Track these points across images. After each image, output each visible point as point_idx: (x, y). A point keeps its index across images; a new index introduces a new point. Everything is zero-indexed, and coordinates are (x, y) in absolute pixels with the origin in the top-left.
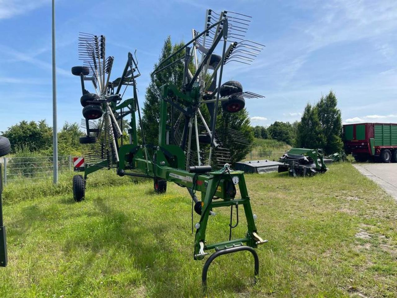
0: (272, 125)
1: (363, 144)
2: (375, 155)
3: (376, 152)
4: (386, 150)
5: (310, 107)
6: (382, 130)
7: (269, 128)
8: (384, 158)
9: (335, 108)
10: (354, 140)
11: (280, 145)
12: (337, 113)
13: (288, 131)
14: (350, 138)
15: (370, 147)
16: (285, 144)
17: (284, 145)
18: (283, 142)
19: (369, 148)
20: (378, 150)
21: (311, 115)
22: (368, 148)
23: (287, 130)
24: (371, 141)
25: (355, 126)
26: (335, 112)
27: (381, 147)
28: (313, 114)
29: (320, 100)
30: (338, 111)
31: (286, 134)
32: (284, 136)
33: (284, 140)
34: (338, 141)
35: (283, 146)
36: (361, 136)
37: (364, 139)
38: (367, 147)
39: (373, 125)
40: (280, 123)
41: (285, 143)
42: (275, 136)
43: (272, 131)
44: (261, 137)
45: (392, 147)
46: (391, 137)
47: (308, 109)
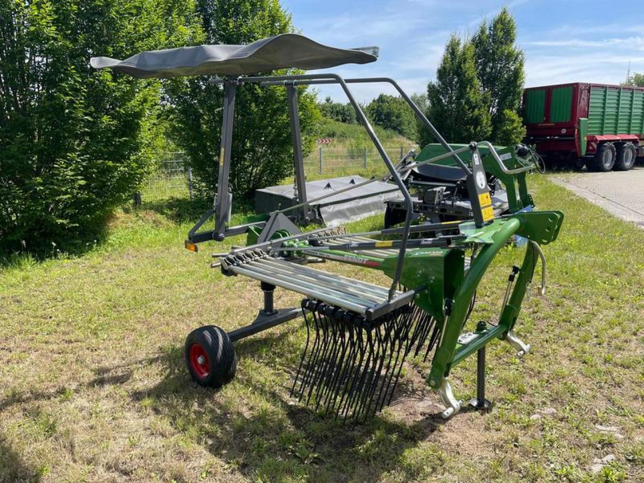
0: (374, 101)
1: (564, 131)
2: (586, 154)
3: (588, 150)
4: (606, 144)
5: (458, 44)
6: (604, 100)
7: (369, 107)
8: (602, 161)
9: (513, 47)
10: (545, 122)
11: (388, 137)
12: (516, 58)
13: (402, 111)
14: (538, 118)
15: (579, 138)
16: (396, 134)
17: (394, 135)
18: (392, 131)
19: (576, 140)
20: (593, 143)
21: (460, 63)
22: (574, 140)
23: (399, 110)
24: (582, 124)
25: (549, 91)
26: (511, 57)
27: (599, 138)
28: (465, 60)
29: (479, 29)
30: (518, 55)
31: (397, 117)
32: (394, 120)
33: (395, 128)
34: (515, 125)
35: (392, 137)
36: (560, 115)
37: (568, 119)
38: (571, 139)
39: (589, 88)
40: (388, 98)
41: (397, 132)
42: (380, 120)
43: (375, 111)
44: (355, 121)
45: (618, 138)
46: (617, 116)
47: (452, 50)
